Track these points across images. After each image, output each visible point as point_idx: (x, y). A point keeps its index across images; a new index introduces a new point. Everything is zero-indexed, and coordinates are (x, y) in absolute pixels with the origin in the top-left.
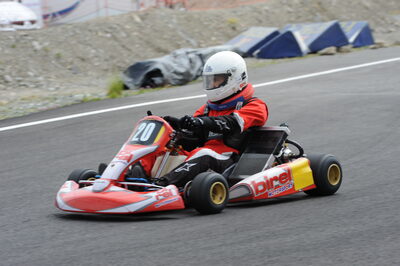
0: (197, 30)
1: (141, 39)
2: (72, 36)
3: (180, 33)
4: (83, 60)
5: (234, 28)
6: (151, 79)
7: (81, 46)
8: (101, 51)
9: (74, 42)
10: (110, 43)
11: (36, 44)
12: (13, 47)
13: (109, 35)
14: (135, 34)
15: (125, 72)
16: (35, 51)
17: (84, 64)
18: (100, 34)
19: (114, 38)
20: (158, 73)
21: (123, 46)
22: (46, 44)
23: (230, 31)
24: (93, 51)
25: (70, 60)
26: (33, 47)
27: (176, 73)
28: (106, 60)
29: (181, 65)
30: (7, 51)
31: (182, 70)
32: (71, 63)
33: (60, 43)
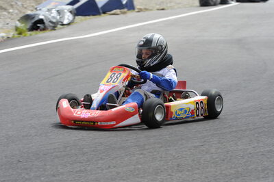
6: (37, 25)
15: (19, 20)
20: (41, 21)
27: (51, 22)
29: (53, 17)
31: (54, 21)
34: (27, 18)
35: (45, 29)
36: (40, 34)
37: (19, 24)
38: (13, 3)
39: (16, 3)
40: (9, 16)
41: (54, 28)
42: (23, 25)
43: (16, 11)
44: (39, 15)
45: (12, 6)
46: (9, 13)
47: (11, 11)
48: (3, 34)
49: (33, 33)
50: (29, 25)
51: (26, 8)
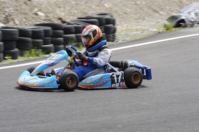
0: (167, 2)
1: (146, 5)
2: (120, 2)
3: (161, 3)
4: (125, 13)
5: (181, 2)
7: (123, 7)
8: (132, 10)
9: (120, 5)
10: (135, 6)
11: (106, 5)
12: (98, 6)
13: (133, 3)
14: (143, 2)
15: (167, 20)
16: (107, 8)
17: (127, 15)
18: (131, 2)
19: (136, 4)
20: (183, 21)
21: (140, 8)
22: (110, 5)
23: (180, 4)
24: (129, 10)
25: (121, 13)
26: (105, 6)
28: (135, 14)
30: (98, 8)
31: (192, 20)
32: (122, 15)
33: (116, 5)
34: (173, 18)
35: (185, 26)
36: (182, 30)
37: (167, 23)
38: (163, 8)
39: (165, 8)
40: (160, 16)
41: (192, 26)
42: (169, 23)
43: (165, 13)
44: (181, 16)
45: (162, 9)
46: (160, 14)
47: (161, 13)
48: (155, 30)
49: (177, 29)
50: (174, 23)
51: (172, 11)
